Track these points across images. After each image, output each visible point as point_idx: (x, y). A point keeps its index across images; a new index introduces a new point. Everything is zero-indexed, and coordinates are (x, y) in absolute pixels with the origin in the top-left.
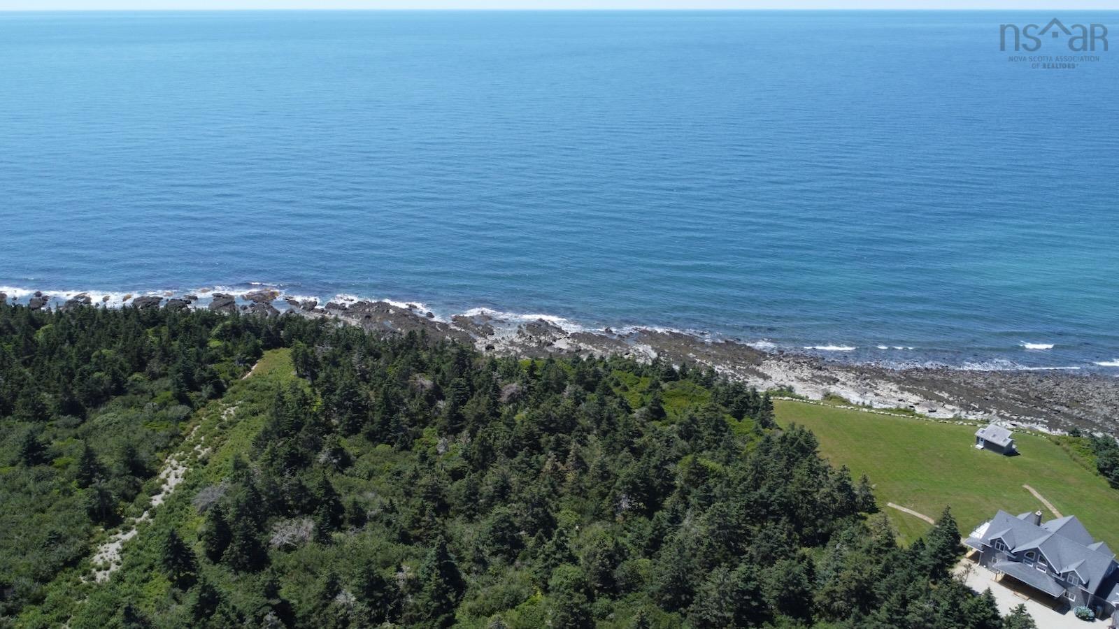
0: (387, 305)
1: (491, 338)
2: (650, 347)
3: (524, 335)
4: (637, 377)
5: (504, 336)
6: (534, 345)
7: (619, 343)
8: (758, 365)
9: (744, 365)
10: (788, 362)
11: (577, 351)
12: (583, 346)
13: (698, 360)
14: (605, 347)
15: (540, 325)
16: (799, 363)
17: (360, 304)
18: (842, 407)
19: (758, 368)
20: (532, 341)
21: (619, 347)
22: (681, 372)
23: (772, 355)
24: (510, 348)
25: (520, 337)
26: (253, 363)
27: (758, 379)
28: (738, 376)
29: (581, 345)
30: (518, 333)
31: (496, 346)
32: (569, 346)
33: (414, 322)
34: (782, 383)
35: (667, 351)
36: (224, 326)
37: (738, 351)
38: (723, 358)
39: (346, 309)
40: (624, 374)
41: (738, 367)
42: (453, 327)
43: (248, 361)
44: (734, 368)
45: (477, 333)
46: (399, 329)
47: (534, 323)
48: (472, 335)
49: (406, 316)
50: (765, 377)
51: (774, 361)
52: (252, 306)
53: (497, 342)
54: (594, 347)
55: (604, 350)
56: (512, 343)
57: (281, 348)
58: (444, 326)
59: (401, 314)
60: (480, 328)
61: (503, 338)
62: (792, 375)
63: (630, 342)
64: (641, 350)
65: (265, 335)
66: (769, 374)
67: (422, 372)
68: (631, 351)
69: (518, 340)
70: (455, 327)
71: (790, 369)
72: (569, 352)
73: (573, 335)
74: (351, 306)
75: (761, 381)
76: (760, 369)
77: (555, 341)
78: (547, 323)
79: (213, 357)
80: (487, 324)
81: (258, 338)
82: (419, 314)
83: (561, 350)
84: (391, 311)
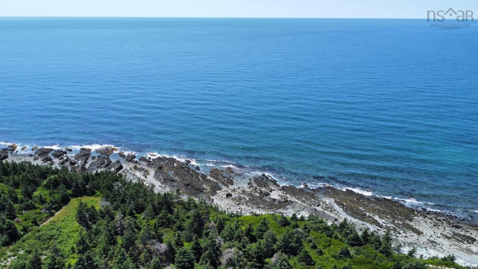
0: (174, 160)
1: (231, 187)
2: (333, 200)
3: (252, 186)
5: (240, 186)
6: (257, 195)
7: (313, 196)
8: (411, 221)
9: (401, 220)
10: (431, 219)
11: (285, 202)
12: (290, 198)
13: (368, 214)
14: (303, 199)
15: (263, 179)
16: (440, 220)
17: (159, 158)
19: (411, 223)
20: (257, 192)
21: (312, 200)
23: (418, 212)
24: (242, 195)
25: (249, 188)
27: (413, 234)
28: (398, 230)
29: (288, 196)
30: (249, 184)
31: (233, 194)
32: (280, 198)
33: (186, 173)
34: (432, 239)
35: (345, 204)
37: (394, 207)
38: (384, 212)
39: (150, 162)
41: (396, 221)
42: (209, 178)
44: (393, 222)
45: (223, 183)
46: (176, 178)
47: (260, 177)
48: (220, 184)
49: (183, 168)
50: (419, 233)
51: (421, 218)
53: (234, 190)
54: (296, 198)
55: (303, 201)
56: (244, 192)
58: (204, 177)
59: (181, 166)
60: (226, 179)
61: (239, 188)
62: (439, 232)
63: (320, 196)
64: (327, 203)
65: (74, 187)
66: (421, 230)
68: (321, 203)
69: (248, 190)
70: (210, 178)
71: (435, 226)
72: (279, 202)
73: (283, 189)
74: (154, 160)
75: (416, 236)
77: (271, 192)
78: (267, 178)
80: (230, 176)
81: (69, 188)
82: (191, 168)
83: (274, 200)
84: (175, 165)
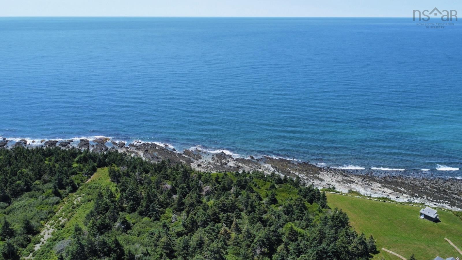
0: (156, 145)
1: (200, 161)
2: (270, 165)
3: (215, 159)
4: (265, 182)
5: (206, 159)
6: (219, 164)
7: (256, 163)
8: (318, 174)
9: (312, 174)
10: (331, 173)
11: (238, 167)
12: (241, 165)
13: (292, 172)
14: (250, 165)
15: (222, 155)
16: (336, 173)
17: (144, 144)
18: (358, 197)
19: (318, 176)
20: (218, 162)
21: (256, 165)
22: (284, 180)
23: (324, 169)
24: (208, 165)
25: (213, 160)
26: (92, 174)
27: (318, 181)
28: (309, 179)
29: (240, 164)
30: (212, 158)
31: (202, 164)
32: (234, 165)
33: (167, 153)
34: (329, 183)
35: (278, 167)
36: (80, 157)
37: (309, 167)
38: (302, 171)
39: (137, 147)
40: (259, 180)
41: (309, 175)
42: (183, 155)
43: (89, 174)
44: (307, 175)
45: (194, 158)
46: (160, 156)
47: (219, 154)
48: (192, 159)
49: (163, 150)
50: (322, 180)
51: (325, 172)
52: (96, 145)
53: (203, 162)
54: (245, 165)
55: (250, 167)
56: (209, 163)
57: (106, 167)
58: (180, 155)
59: (161, 149)
60: (196, 156)
61: (205, 161)
62: (334, 179)
63: (261, 163)
64: (266, 167)
65: (98, 161)
66: (323, 179)
67: (167, 179)
68: (262, 167)
69: (212, 162)
70: (185, 156)
71: (332, 176)
72: (234, 168)
73: (237, 160)
74: (140, 145)
75: (320, 182)
76: (319, 176)
77: (228, 162)
78: (225, 154)
79: (73, 172)
80: (198, 154)
81: (95, 162)
82: (169, 149)
83: (231, 167)
84: (157, 148)
